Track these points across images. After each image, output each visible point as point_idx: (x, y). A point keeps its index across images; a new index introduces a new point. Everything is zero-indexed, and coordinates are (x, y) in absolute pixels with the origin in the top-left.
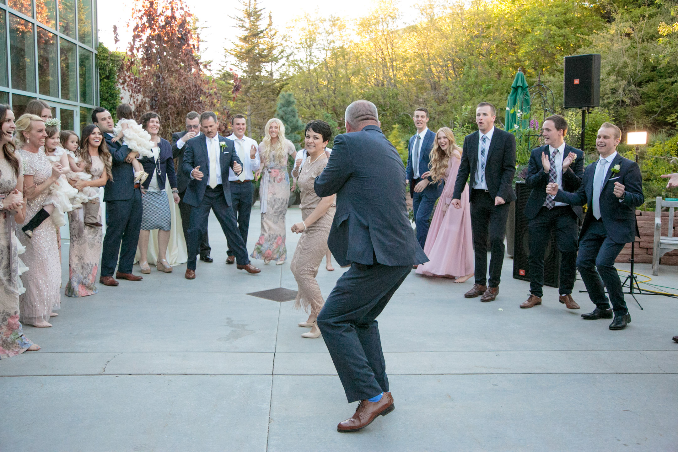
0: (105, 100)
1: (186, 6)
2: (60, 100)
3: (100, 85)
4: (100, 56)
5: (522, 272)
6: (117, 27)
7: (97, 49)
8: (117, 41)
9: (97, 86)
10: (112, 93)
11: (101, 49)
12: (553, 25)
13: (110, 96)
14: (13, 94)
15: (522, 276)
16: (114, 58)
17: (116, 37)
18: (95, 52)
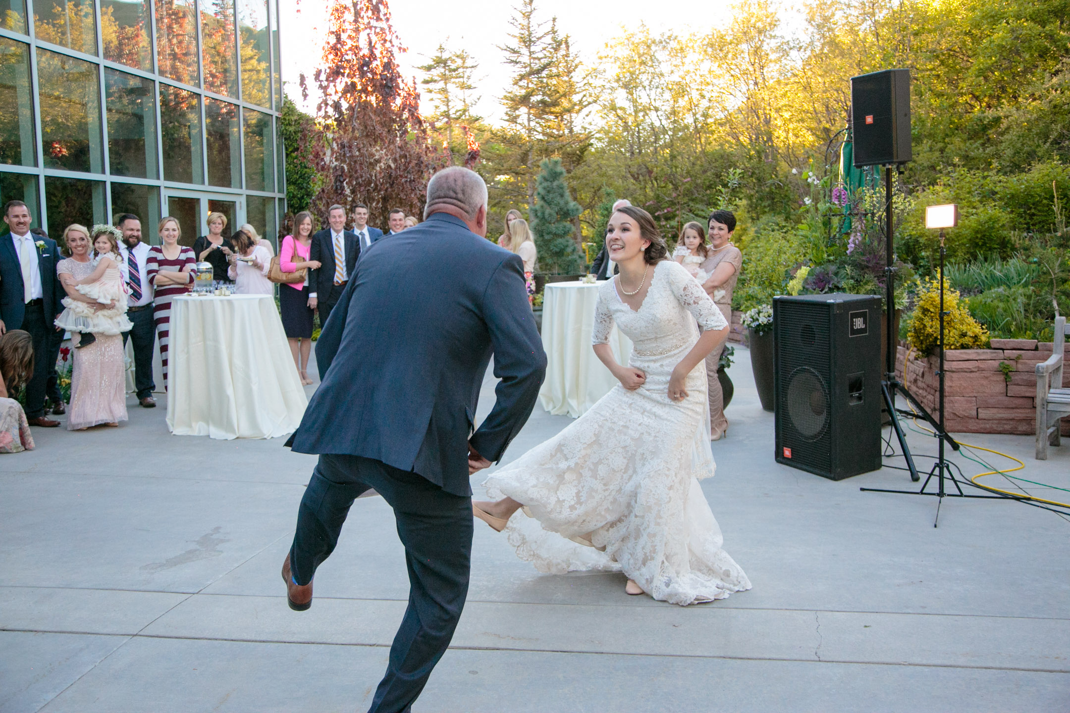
0: (294, 183)
1: (397, 37)
2: (207, 187)
3: (287, 162)
4: (285, 119)
5: (787, 453)
6: (305, 76)
7: (278, 109)
8: (305, 96)
9: (280, 164)
10: (304, 172)
11: (286, 110)
12: (1027, 20)
13: (300, 177)
14: (112, 183)
15: (788, 459)
16: (304, 122)
17: (304, 91)
18: (276, 114)
